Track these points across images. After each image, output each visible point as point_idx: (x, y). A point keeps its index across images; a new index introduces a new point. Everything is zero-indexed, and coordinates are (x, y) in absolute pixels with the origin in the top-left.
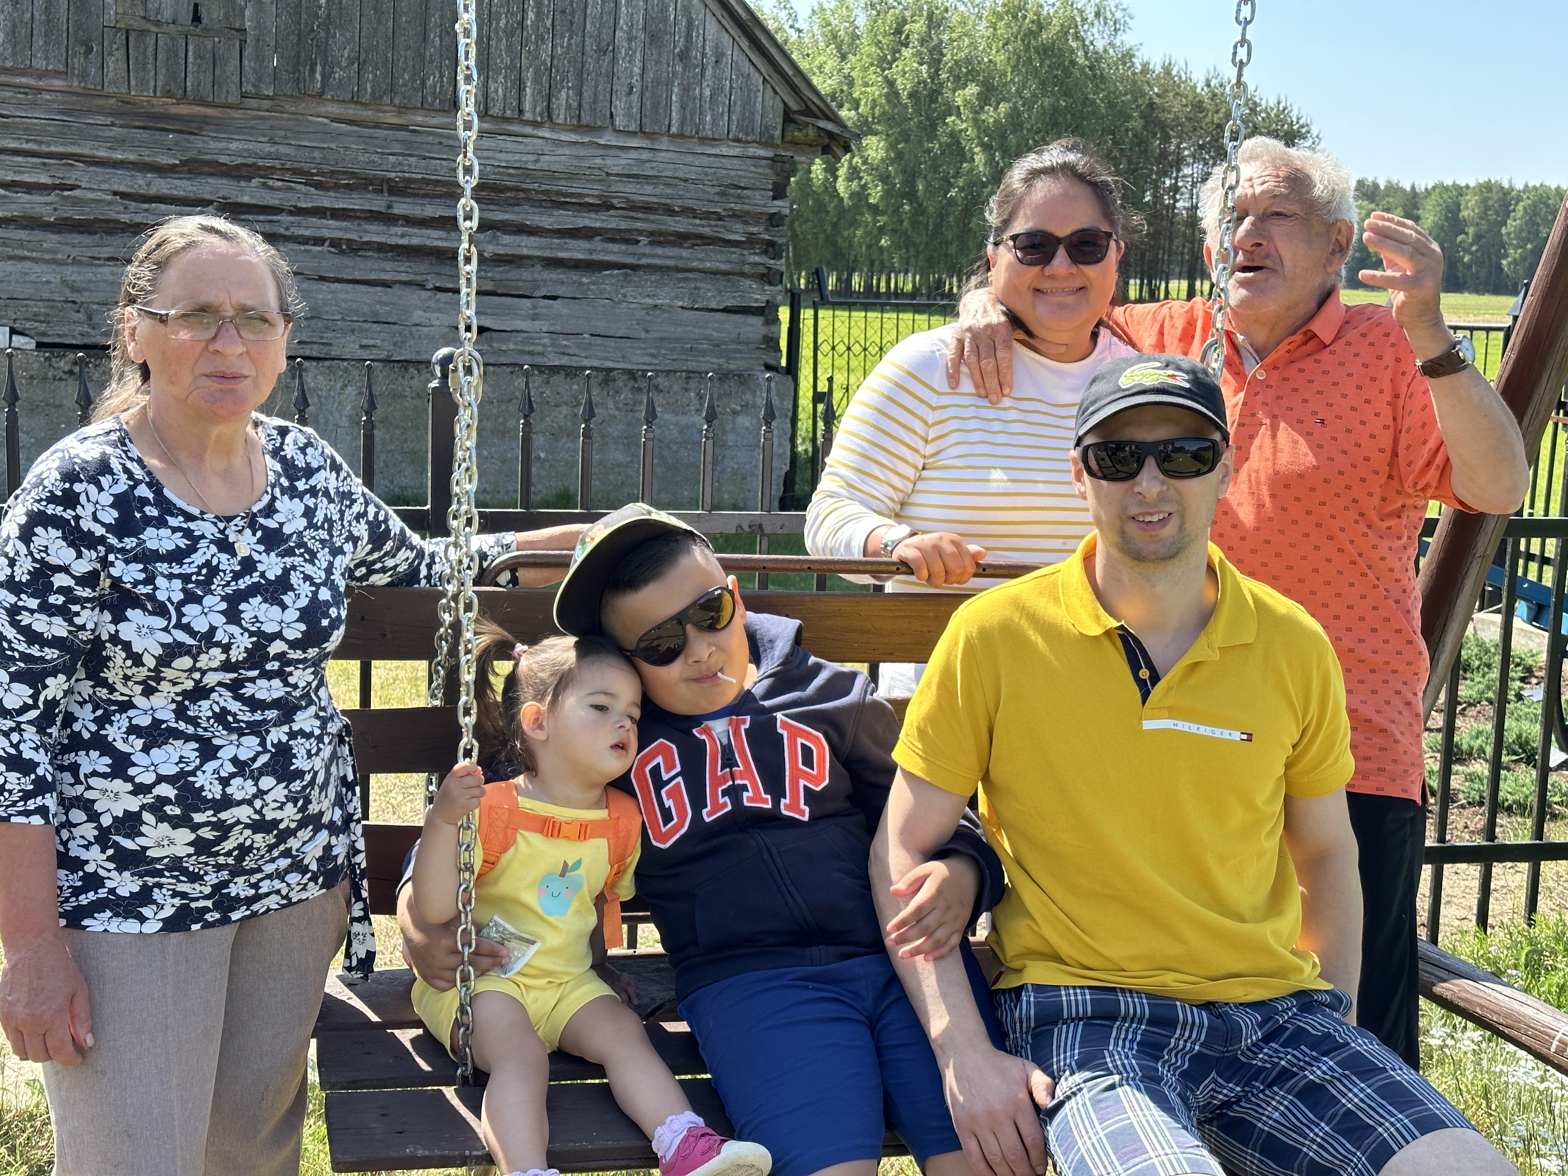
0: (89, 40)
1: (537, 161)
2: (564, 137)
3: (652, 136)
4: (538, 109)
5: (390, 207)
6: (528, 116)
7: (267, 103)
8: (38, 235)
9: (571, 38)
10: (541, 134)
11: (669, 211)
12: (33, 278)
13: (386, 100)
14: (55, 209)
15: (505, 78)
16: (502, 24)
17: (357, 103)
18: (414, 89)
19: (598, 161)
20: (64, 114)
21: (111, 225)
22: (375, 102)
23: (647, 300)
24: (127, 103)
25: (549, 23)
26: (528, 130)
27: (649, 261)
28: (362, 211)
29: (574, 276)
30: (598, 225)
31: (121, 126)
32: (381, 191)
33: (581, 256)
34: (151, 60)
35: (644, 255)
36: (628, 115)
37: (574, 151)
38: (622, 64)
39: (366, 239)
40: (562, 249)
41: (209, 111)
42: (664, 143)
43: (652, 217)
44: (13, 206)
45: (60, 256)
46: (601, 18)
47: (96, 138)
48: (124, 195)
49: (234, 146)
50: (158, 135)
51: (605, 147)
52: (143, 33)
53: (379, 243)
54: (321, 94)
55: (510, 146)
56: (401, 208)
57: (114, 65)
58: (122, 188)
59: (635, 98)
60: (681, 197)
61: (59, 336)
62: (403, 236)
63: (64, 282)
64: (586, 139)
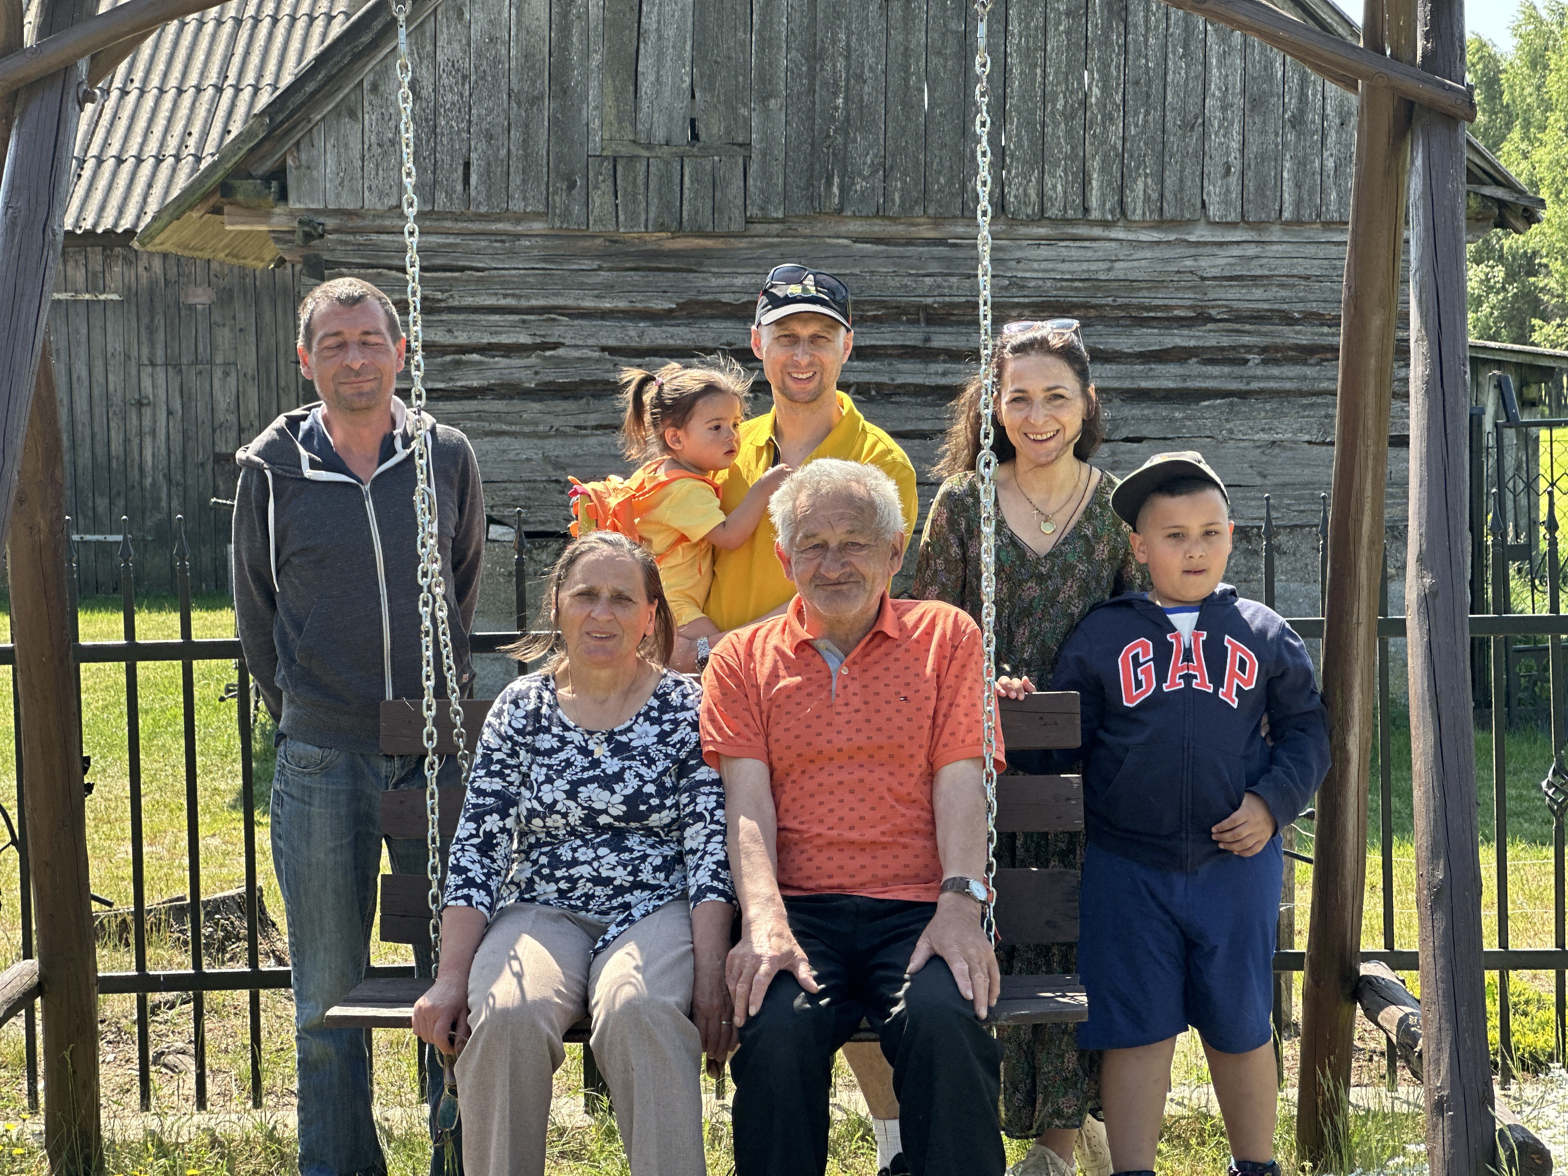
0: (573, 173)
1: (1109, 270)
2: (1145, 236)
3: (1258, 226)
4: (1108, 206)
5: (927, 340)
6: (1095, 215)
7: (776, 228)
8: (517, 405)
9: (1147, 113)
10: (1113, 234)
11: (1287, 319)
12: (511, 456)
13: (918, 210)
14: (536, 373)
15: (1065, 170)
16: (1059, 106)
17: (884, 217)
18: (952, 194)
19: (1189, 263)
20: (545, 261)
21: (600, 387)
22: (905, 214)
23: (1262, 436)
24: (616, 242)
25: (1118, 98)
26: (1097, 232)
27: (1262, 385)
28: (894, 347)
29: (1163, 411)
30: (1192, 343)
31: (610, 270)
32: (917, 321)
33: (1171, 385)
34: (642, 189)
35: (1255, 378)
36: (1226, 202)
37: (1158, 253)
38: (1215, 140)
39: (899, 381)
40: (1146, 378)
41: (709, 243)
42: (1275, 233)
43: (1265, 328)
44: (489, 373)
45: (541, 428)
46: (1186, 84)
47: (581, 286)
48: (613, 351)
49: (739, 281)
50: (652, 277)
51: (1197, 244)
52: (632, 158)
53: (916, 386)
54: (840, 211)
55: (1075, 253)
56: (942, 339)
57: (601, 200)
58: (612, 343)
59: (1234, 180)
60: (1302, 300)
61: (542, 523)
62: (944, 374)
63: (546, 458)
64: (1172, 237)
